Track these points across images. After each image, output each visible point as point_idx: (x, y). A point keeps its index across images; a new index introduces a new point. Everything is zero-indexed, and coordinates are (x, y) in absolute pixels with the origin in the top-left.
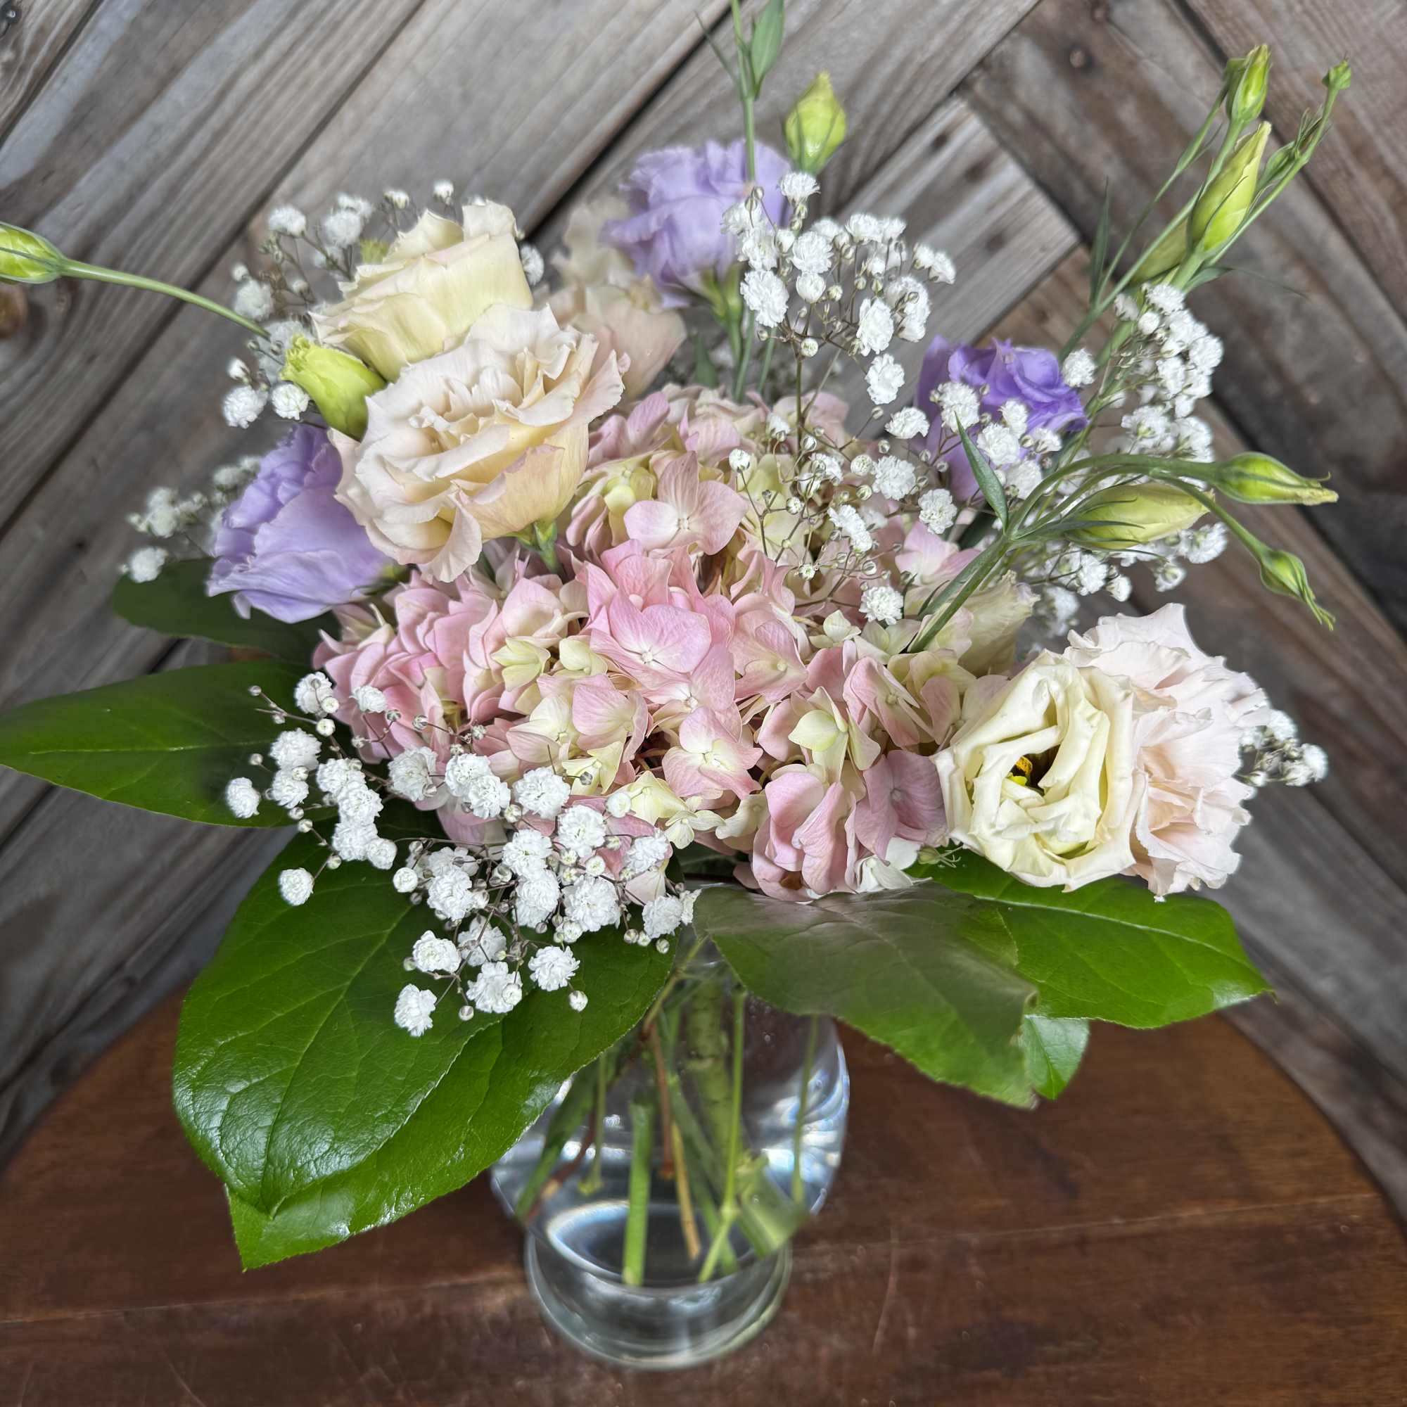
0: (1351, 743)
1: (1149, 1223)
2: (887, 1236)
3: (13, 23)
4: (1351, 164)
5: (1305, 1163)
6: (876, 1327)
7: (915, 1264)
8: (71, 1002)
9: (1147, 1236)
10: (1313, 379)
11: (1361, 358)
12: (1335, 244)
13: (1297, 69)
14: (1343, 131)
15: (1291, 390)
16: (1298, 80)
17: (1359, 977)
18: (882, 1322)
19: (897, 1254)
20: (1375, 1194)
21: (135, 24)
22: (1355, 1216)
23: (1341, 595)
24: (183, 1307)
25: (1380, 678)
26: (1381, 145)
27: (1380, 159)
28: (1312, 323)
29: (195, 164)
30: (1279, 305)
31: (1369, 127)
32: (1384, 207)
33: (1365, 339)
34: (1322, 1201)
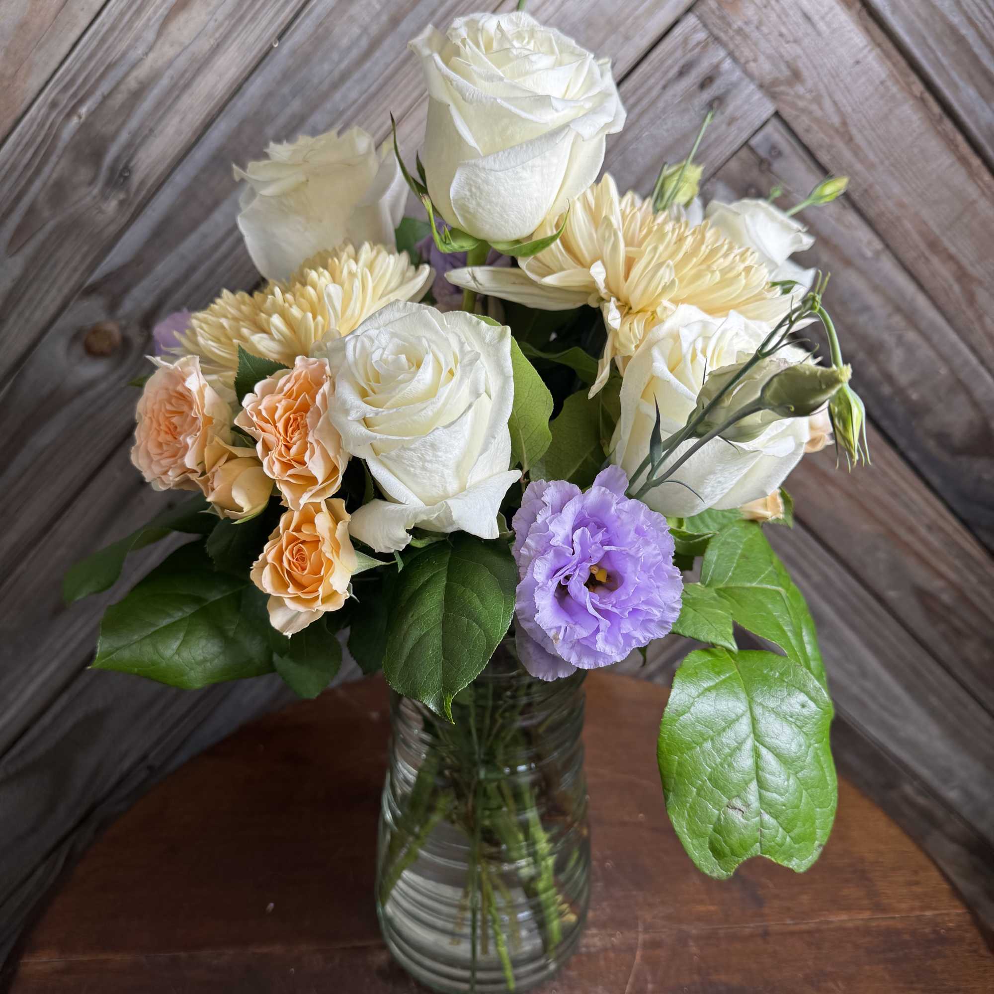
0: (958, 623)
1: (811, 924)
2: (636, 926)
3: (126, 178)
4: (927, 253)
5: (918, 889)
6: (627, 983)
7: (654, 945)
8: (113, 780)
9: (809, 932)
10: (914, 384)
11: (944, 371)
12: (921, 301)
13: (889, 198)
14: (922, 234)
15: (900, 391)
16: (890, 204)
17: (976, 789)
18: (631, 980)
19: (641, 938)
20: (965, 911)
21: (196, 179)
22: (951, 924)
23: (941, 523)
24: (183, 955)
25: (973, 579)
26: (946, 242)
27: (946, 249)
28: (910, 350)
29: (225, 257)
30: (889, 339)
31: (937, 231)
32: (952, 280)
33: (945, 359)
34: (929, 913)
